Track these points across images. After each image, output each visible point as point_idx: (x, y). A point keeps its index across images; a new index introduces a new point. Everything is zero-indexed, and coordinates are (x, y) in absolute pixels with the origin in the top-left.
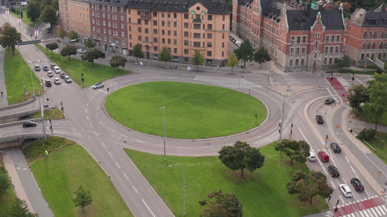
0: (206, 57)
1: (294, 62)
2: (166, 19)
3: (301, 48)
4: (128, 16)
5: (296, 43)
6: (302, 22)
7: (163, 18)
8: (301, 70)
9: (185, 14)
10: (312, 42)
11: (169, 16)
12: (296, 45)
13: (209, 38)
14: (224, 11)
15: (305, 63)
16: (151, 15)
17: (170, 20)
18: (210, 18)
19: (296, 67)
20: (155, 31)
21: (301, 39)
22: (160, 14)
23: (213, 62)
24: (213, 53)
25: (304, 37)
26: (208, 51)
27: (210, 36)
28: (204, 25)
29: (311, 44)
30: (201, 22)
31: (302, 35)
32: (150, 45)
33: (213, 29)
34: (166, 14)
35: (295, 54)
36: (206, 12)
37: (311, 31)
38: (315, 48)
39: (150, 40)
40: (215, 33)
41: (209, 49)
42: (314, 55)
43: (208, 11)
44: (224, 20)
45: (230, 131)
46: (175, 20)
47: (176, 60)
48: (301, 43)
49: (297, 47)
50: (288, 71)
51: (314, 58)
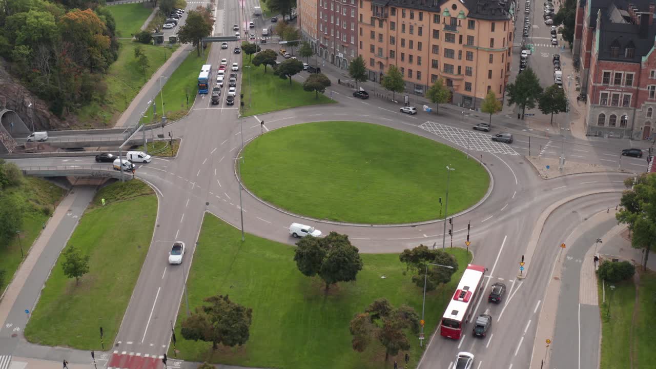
0: (463, 91)
1: (607, 119)
2: (407, 20)
3: (622, 95)
4: (360, 11)
5: (612, 84)
6: (628, 47)
7: (403, 19)
8: (619, 136)
9: (435, 16)
10: (645, 86)
11: (412, 17)
12: (611, 88)
13: (469, 60)
14: (494, 15)
15: (629, 124)
16: (388, 11)
17: (413, 22)
18: (471, 25)
19: (611, 130)
20: (393, 40)
21: (624, 79)
22: (399, 11)
23: (473, 102)
24: (473, 87)
25: (630, 76)
26: (465, 82)
27: (469, 56)
28: (461, 37)
29: (641, 89)
30: (456, 30)
31: (624, 70)
32: (384, 62)
33: (475, 44)
34: (408, 13)
35: (609, 104)
36: (466, 15)
37: (643, 65)
38: (649, 99)
39: (385, 53)
40: (478, 52)
41: (468, 79)
42: (647, 111)
43: (469, 13)
44: (493, 30)
45: (386, 218)
46: (420, 24)
47: (418, 91)
48: (621, 86)
49: (615, 93)
50: (594, 134)
51: (646, 117)
